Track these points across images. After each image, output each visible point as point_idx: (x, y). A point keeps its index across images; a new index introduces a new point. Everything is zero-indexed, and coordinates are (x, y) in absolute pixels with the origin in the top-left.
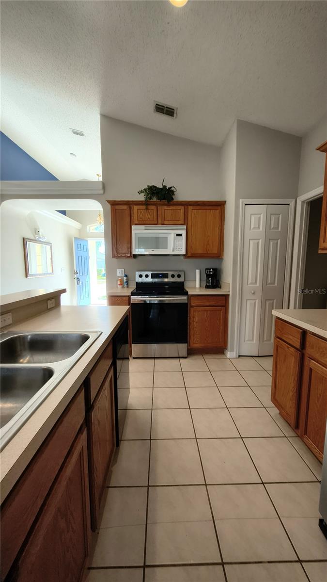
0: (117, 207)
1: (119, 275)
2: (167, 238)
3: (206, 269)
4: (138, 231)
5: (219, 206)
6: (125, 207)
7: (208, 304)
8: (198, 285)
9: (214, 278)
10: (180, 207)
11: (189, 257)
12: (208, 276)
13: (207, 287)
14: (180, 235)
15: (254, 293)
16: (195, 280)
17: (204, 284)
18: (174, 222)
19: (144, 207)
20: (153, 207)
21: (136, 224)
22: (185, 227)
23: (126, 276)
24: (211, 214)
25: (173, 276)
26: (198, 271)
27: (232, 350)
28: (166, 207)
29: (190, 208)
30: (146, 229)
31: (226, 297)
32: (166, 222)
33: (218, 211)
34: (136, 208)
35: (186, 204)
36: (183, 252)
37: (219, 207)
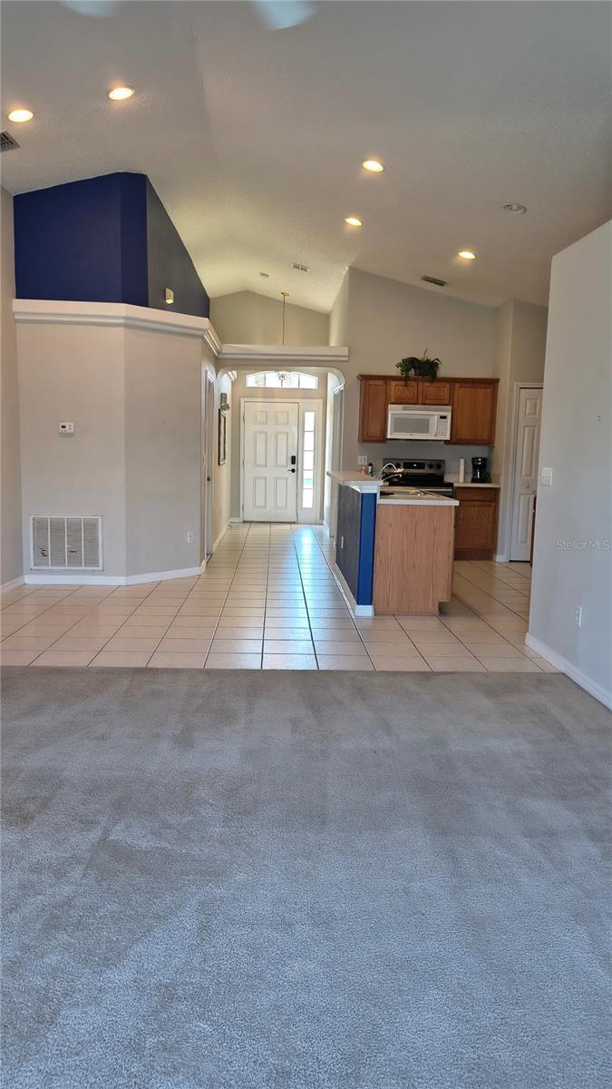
0: (371, 382)
1: (359, 463)
2: (428, 420)
3: (473, 459)
4: (394, 411)
5: (492, 384)
6: (380, 382)
7: (475, 498)
8: (461, 479)
9: (482, 469)
10: (444, 384)
11: (454, 444)
12: (475, 467)
13: (474, 480)
14: (445, 417)
15: (528, 487)
16: (458, 472)
17: (470, 477)
18: (437, 402)
19: (402, 383)
20: (414, 383)
21: (392, 403)
22: (450, 407)
23: (371, 465)
24: (482, 393)
25: (431, 466)
26: (462, 461)
27: (502, 553)
28: (428, 384)
29: (457, 385)
30: (405, 409)
31: (497, 491)
32: (427, 402)
33: (489, 390)
34: (393, 383)
35: (452, 381)
36: (448, 438)
37: (491, 386)
